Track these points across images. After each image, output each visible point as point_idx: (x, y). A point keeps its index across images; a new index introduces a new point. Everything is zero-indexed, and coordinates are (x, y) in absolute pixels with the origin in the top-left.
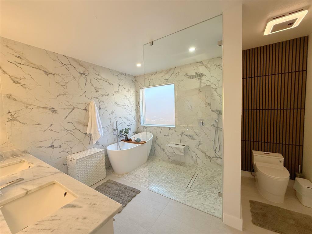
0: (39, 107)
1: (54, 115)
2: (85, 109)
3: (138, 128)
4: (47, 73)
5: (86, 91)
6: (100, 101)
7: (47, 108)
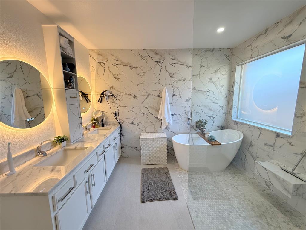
0: (126, 94)
1: (135, 100)
2: (159, 96)
3: (227, 121)
4: (132, 68)
5: (161, 79)
6: (174, 87)
7: (130, 95)
